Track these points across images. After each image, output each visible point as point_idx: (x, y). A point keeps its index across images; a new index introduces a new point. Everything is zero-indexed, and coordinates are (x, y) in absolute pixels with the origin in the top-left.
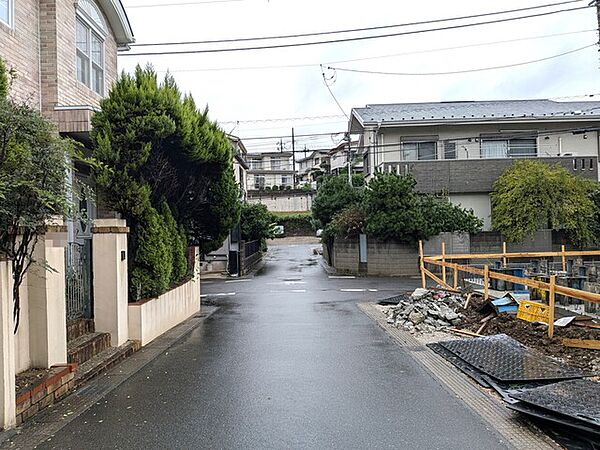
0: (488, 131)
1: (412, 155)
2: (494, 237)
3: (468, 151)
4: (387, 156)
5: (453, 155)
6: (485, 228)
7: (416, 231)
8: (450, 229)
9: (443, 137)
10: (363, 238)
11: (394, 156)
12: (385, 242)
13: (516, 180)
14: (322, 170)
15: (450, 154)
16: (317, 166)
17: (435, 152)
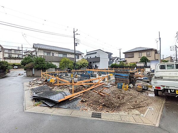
0: (60, 52)
1: (46, 54)
2: (59, 69)
3: (56, 55)
4: (41, 54)
5: (54, 55)
6: (58, 68)
7: (45, 68)
8: (52, 68)
9: (52, 52)
10: (34, 69)
11: (42, 54)
12: (38, 70)
13: (63, 60)
14: (31, 55)
15: (53, 55)
16: (29, 54)
17: (50, 54)
